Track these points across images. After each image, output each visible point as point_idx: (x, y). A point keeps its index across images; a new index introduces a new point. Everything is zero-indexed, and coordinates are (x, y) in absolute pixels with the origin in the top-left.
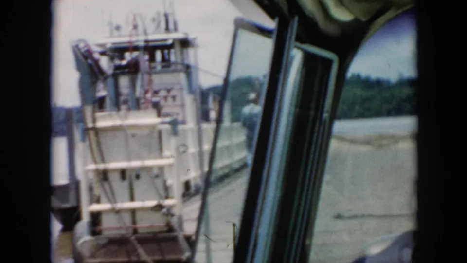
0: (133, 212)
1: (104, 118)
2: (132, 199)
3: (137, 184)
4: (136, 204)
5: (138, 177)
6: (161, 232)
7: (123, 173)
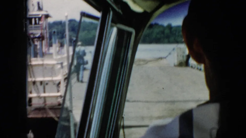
0: (45, 98)
1: (35, 61)
2: (44, 92)
3: (47, 87)
4: (46, 95)
5: (47, 84)
6: (55, 106)
7: (41, 83)
